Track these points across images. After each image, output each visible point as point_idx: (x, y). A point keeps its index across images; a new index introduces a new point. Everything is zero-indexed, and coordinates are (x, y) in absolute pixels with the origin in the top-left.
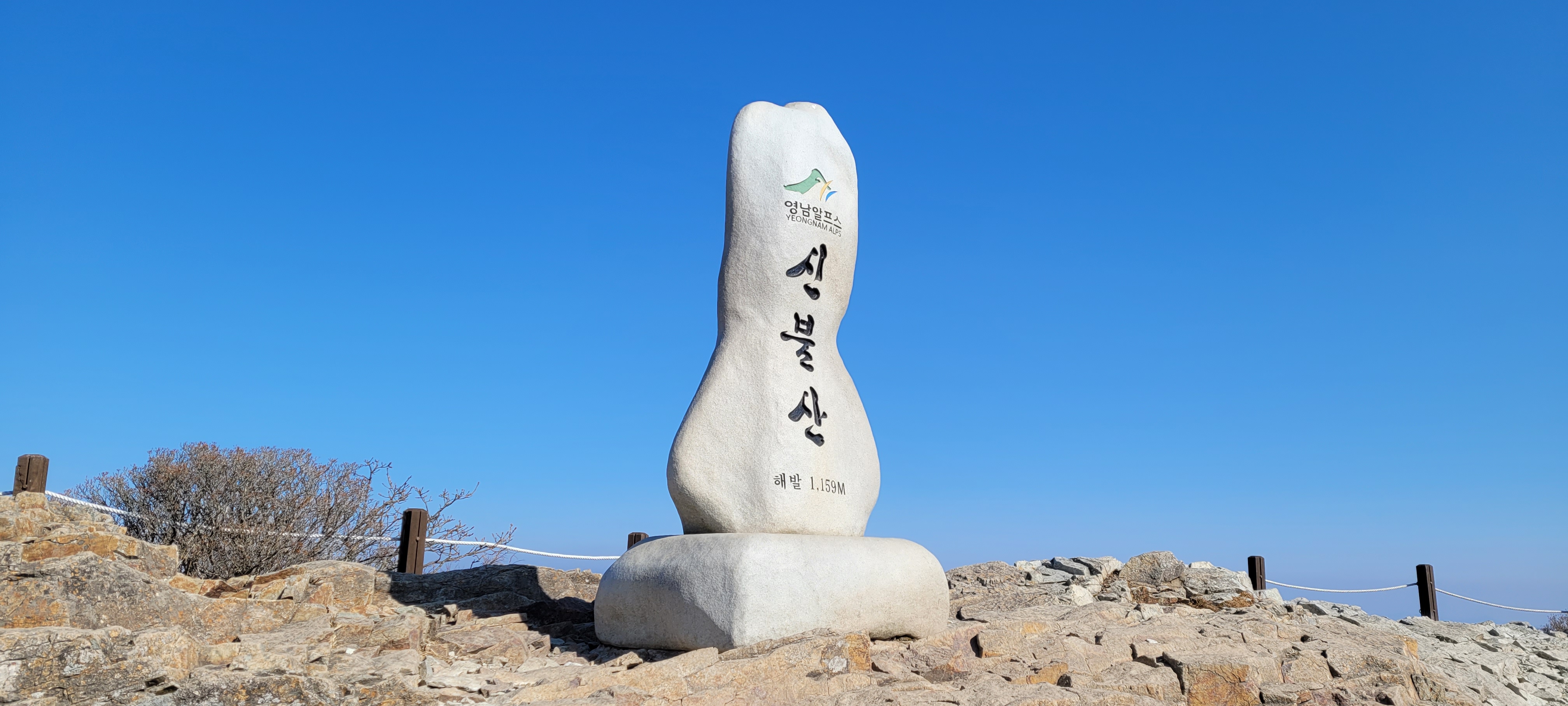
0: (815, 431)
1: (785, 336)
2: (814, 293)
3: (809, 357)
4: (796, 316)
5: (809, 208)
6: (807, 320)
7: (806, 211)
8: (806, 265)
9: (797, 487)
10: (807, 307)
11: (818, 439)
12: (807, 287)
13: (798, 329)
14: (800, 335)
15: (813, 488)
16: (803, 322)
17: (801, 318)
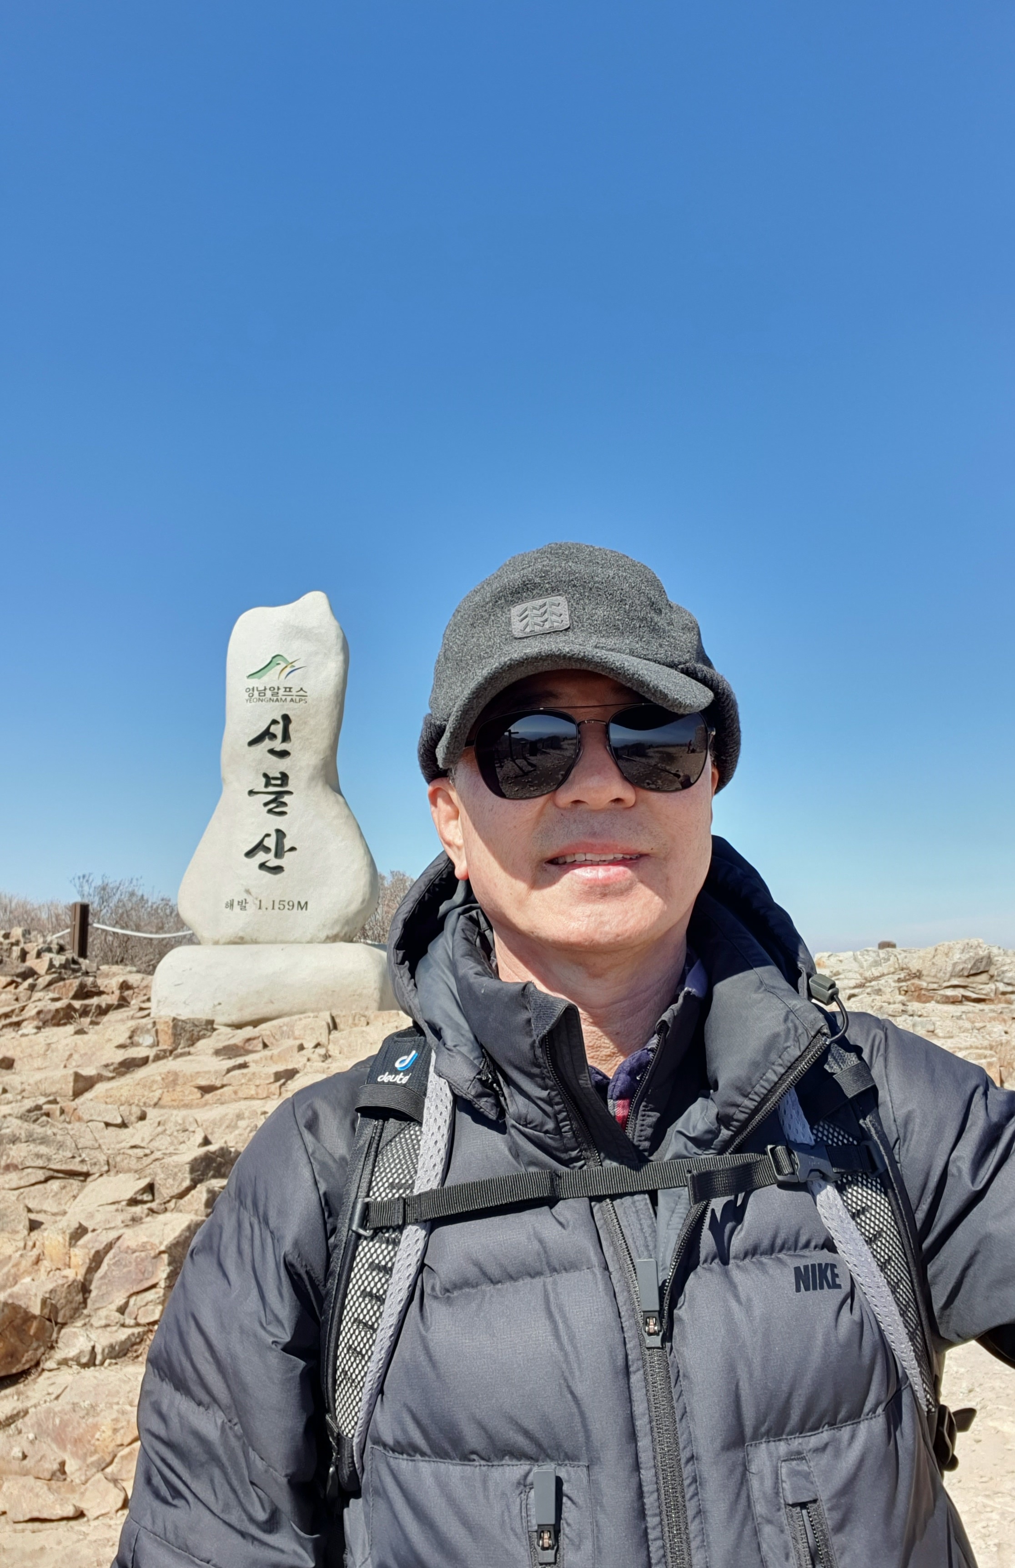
0: (273, 862)
1: (251, 793)
2: (283, 754)
3: (285, 804)
4: (265, 775)
5: (265, 689)
6: (279, 776)
7: (262, 693)
8: (267, 734)
9: (243, 908)
10: (276, 766)
11: (278, 869)
12: (272, 752)
13: (267, 785)
14: (271, 789)
15: (260, 908)
16: (276, 779)
17: (271, 775)
